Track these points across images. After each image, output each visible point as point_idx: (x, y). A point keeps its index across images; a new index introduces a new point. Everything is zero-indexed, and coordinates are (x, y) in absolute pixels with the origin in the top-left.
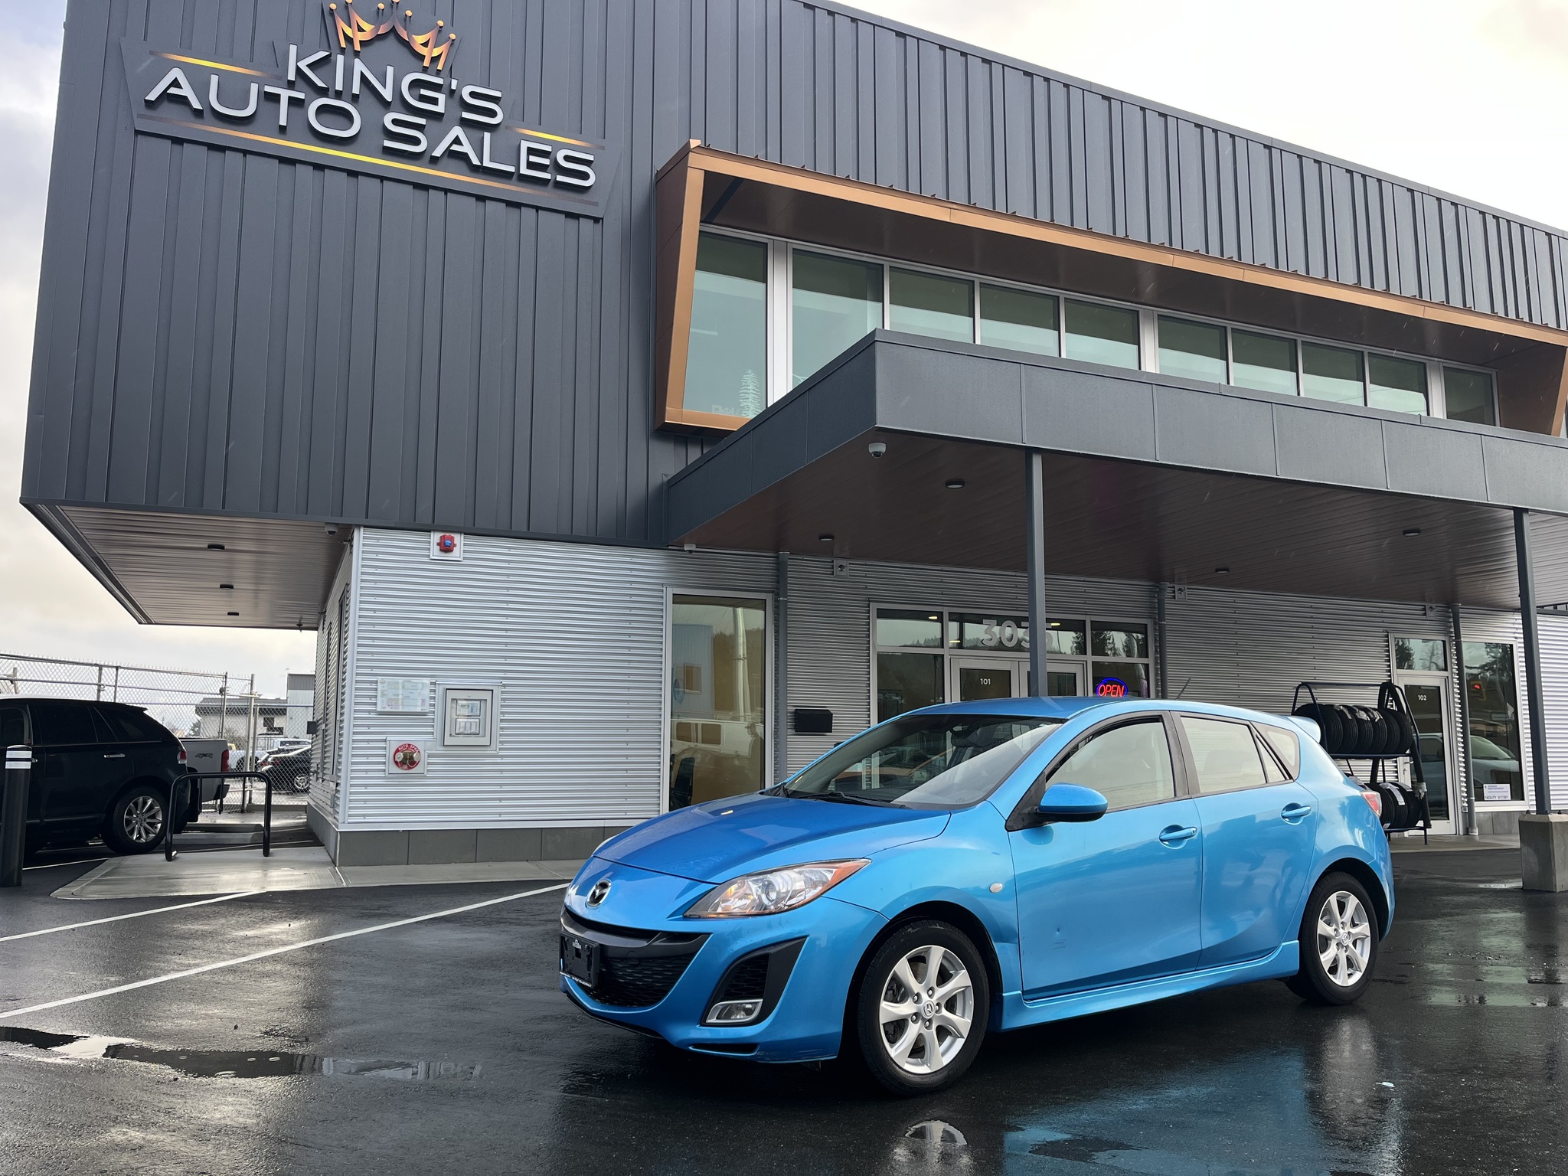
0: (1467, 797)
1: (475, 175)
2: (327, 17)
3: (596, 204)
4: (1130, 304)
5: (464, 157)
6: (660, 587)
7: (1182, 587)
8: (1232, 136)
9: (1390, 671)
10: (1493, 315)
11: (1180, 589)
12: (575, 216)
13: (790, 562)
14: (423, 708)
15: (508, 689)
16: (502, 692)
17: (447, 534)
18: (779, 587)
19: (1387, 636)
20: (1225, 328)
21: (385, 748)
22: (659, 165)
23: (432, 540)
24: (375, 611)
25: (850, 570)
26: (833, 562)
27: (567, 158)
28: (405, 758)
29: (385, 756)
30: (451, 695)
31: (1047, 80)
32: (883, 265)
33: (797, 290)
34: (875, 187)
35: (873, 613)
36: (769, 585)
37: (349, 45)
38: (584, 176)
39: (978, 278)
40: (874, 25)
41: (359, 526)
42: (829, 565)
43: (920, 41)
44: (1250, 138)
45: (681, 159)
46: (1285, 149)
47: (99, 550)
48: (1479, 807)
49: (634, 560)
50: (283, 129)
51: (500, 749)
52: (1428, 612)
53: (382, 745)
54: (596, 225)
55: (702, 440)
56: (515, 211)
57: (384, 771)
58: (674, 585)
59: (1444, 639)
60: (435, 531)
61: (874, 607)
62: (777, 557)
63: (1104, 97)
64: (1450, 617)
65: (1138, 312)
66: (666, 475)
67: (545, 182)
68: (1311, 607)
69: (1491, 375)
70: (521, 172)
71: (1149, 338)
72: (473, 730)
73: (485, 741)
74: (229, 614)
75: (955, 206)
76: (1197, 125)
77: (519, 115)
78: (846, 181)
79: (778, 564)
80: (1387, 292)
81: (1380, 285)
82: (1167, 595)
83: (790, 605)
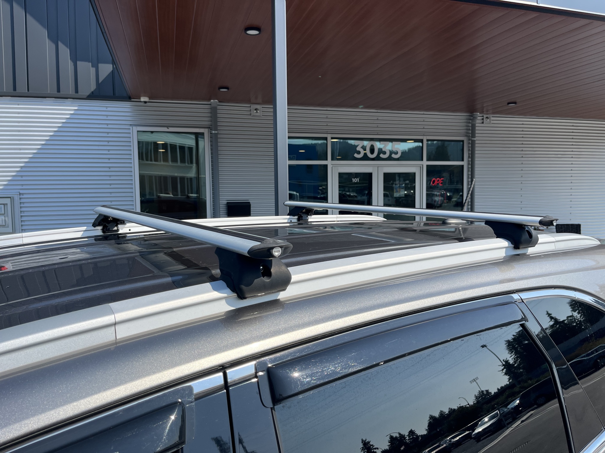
6: (129, 127)
7: (489, 117)
11: (487, 118)
13: (219, 107)
15: (24, 196)
25: (263, 111)
26: (250, 107)
36: (209, 123)
42: (248, 109)
58: (138, 125)
62: (210, 104)
79: (211, 109)
82: (478, 121)
83: (219, 136)
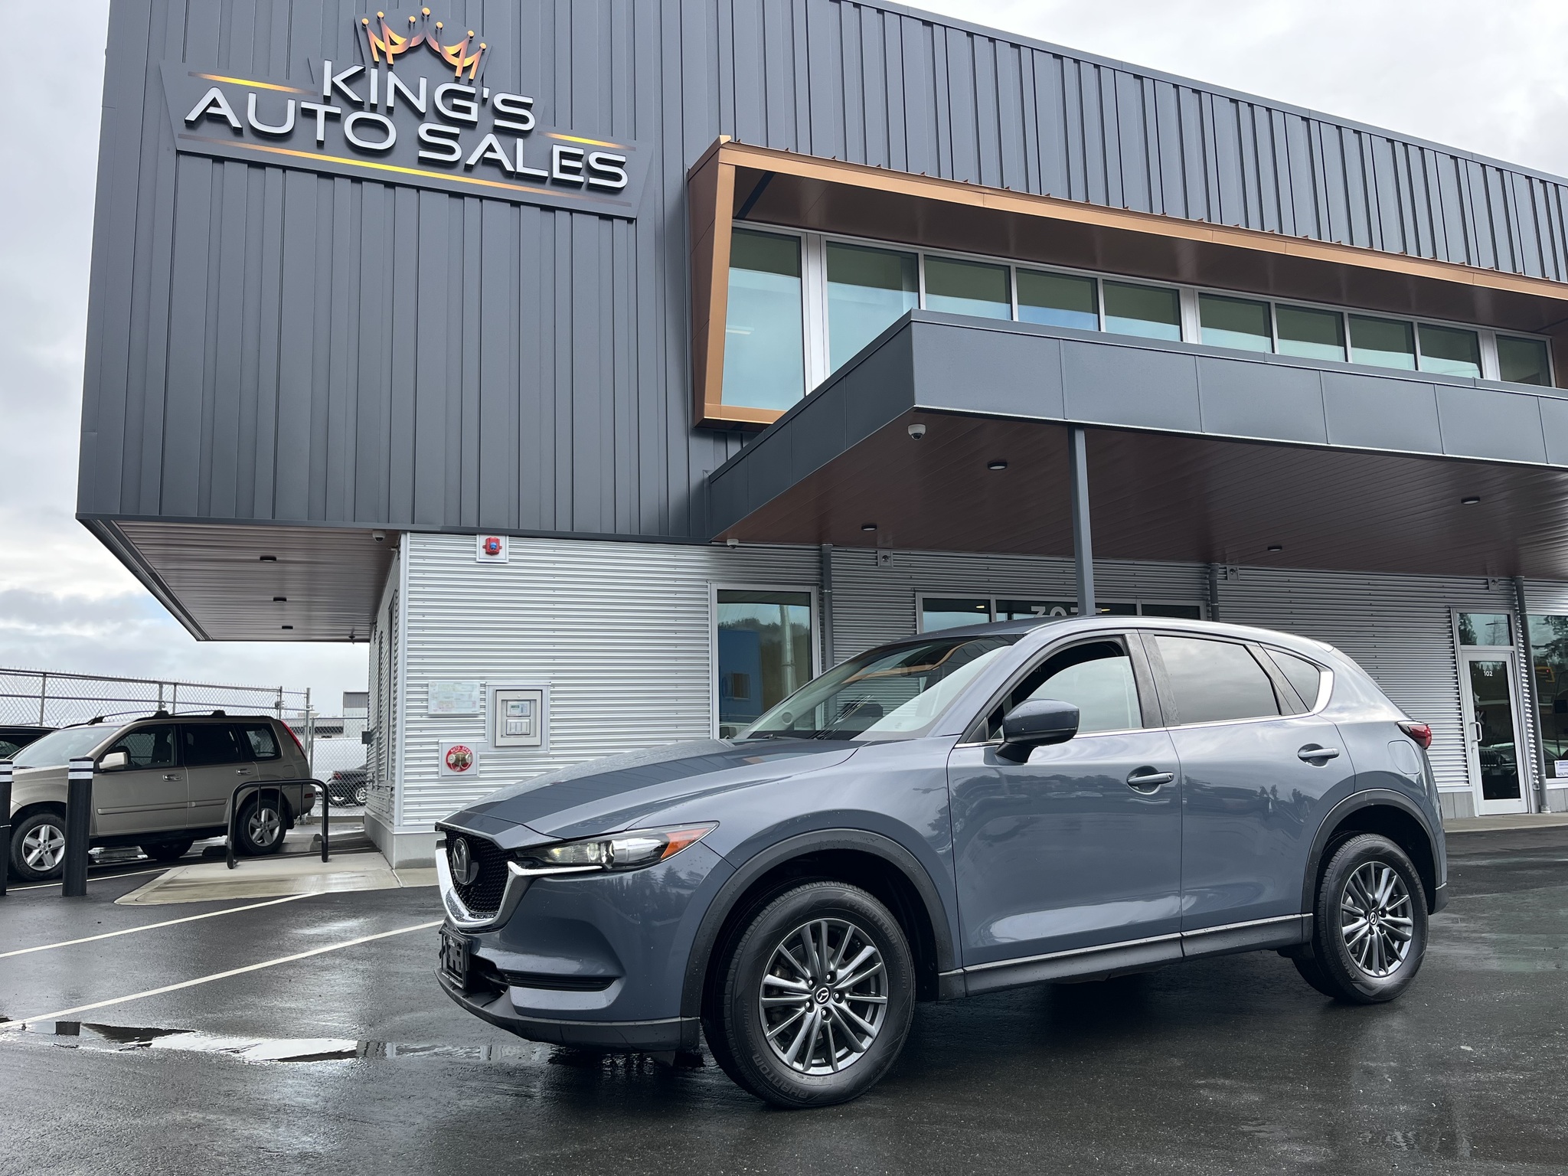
0: (1537, 774)
1: (508, 181)
2: (359, 32)
3: (629, 205)
4: (1169, 283)
5: (497, 164)
6: (705, 584)
7: (1233, 567)
8: (1269, 110)
9: (1453, 647)
10: (1545, 281)
11: (1232, 570)
12: (609, 218)
13: (833, 554)
14: (473, 710)
15: (557, 689)
16: (552, 692)
17: (493, 537)
18: (823, 579)
19: (1450, 611)
20: (1269, 303)
21: (437, 751)
22: (690, 164)
23: (477, 543)
24: (424, 615)
25: (894, 560)
26: (876, 553)
27: (599, 161)
28: (457, 760)
29: (437, 758)
30: (501, 696)
31: (1077, 61)
32: (917, 254)
33: (831, 284)
34: (906, 175)
35: (919, 605)
36: (814, 578)
37: (383, 60)
38: (617, 177)
39: (1014, 263)
40: (901, 15)
41: (405, 532)
42: (873, 556)
43: (947, 29)
44: (1287, 111)
45: (711, 156)
46: (1323, 120)
47: (156, 566)
48: (1550, 784)
49: (678, 557)
50: (320, 144)
51: (551, 749)
52: (1491, 585)
53: (435, 747)
54: (629, 225)
55: (742, 434)
56: (550, 215)
57: (437, 773)
58: (718, 581)
59: (1508, 612)
60: (480, 534)
61: (920, 596)
62: (820, 550)
63: (1136, 76)
64: (1514, 590)
65: (1178, 291)
66: (706, 472)
67: (577, 185)
68: (1369, 584)
69: (1545, 342)
70: (554, 176)
71: (1190, 318)
72: (524, 731)
73: (536, 741)
74: (284, 627)
75: (987, 191)
76: (1232, 100)
77: (552, 120)
78: (877, 170)
79: (821, 556)
80: (1434, 261)
81: (1427, 254)
82: (1219, 576)
83: (834, 597)
